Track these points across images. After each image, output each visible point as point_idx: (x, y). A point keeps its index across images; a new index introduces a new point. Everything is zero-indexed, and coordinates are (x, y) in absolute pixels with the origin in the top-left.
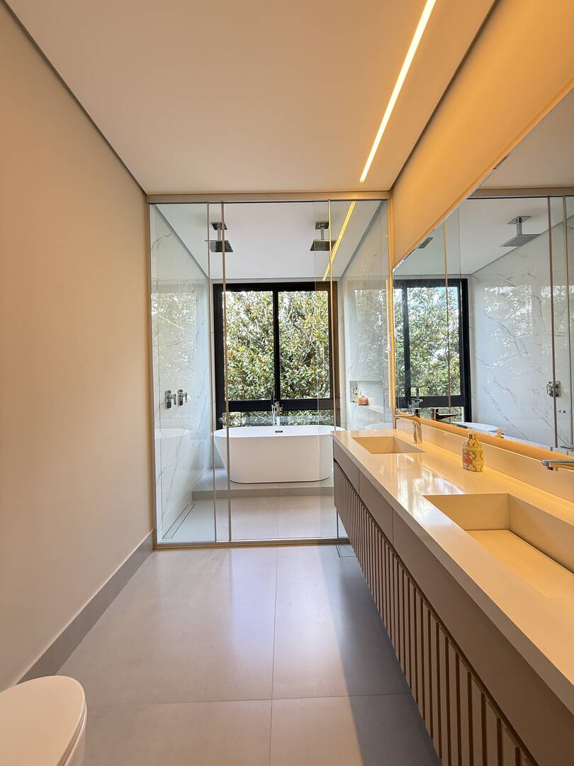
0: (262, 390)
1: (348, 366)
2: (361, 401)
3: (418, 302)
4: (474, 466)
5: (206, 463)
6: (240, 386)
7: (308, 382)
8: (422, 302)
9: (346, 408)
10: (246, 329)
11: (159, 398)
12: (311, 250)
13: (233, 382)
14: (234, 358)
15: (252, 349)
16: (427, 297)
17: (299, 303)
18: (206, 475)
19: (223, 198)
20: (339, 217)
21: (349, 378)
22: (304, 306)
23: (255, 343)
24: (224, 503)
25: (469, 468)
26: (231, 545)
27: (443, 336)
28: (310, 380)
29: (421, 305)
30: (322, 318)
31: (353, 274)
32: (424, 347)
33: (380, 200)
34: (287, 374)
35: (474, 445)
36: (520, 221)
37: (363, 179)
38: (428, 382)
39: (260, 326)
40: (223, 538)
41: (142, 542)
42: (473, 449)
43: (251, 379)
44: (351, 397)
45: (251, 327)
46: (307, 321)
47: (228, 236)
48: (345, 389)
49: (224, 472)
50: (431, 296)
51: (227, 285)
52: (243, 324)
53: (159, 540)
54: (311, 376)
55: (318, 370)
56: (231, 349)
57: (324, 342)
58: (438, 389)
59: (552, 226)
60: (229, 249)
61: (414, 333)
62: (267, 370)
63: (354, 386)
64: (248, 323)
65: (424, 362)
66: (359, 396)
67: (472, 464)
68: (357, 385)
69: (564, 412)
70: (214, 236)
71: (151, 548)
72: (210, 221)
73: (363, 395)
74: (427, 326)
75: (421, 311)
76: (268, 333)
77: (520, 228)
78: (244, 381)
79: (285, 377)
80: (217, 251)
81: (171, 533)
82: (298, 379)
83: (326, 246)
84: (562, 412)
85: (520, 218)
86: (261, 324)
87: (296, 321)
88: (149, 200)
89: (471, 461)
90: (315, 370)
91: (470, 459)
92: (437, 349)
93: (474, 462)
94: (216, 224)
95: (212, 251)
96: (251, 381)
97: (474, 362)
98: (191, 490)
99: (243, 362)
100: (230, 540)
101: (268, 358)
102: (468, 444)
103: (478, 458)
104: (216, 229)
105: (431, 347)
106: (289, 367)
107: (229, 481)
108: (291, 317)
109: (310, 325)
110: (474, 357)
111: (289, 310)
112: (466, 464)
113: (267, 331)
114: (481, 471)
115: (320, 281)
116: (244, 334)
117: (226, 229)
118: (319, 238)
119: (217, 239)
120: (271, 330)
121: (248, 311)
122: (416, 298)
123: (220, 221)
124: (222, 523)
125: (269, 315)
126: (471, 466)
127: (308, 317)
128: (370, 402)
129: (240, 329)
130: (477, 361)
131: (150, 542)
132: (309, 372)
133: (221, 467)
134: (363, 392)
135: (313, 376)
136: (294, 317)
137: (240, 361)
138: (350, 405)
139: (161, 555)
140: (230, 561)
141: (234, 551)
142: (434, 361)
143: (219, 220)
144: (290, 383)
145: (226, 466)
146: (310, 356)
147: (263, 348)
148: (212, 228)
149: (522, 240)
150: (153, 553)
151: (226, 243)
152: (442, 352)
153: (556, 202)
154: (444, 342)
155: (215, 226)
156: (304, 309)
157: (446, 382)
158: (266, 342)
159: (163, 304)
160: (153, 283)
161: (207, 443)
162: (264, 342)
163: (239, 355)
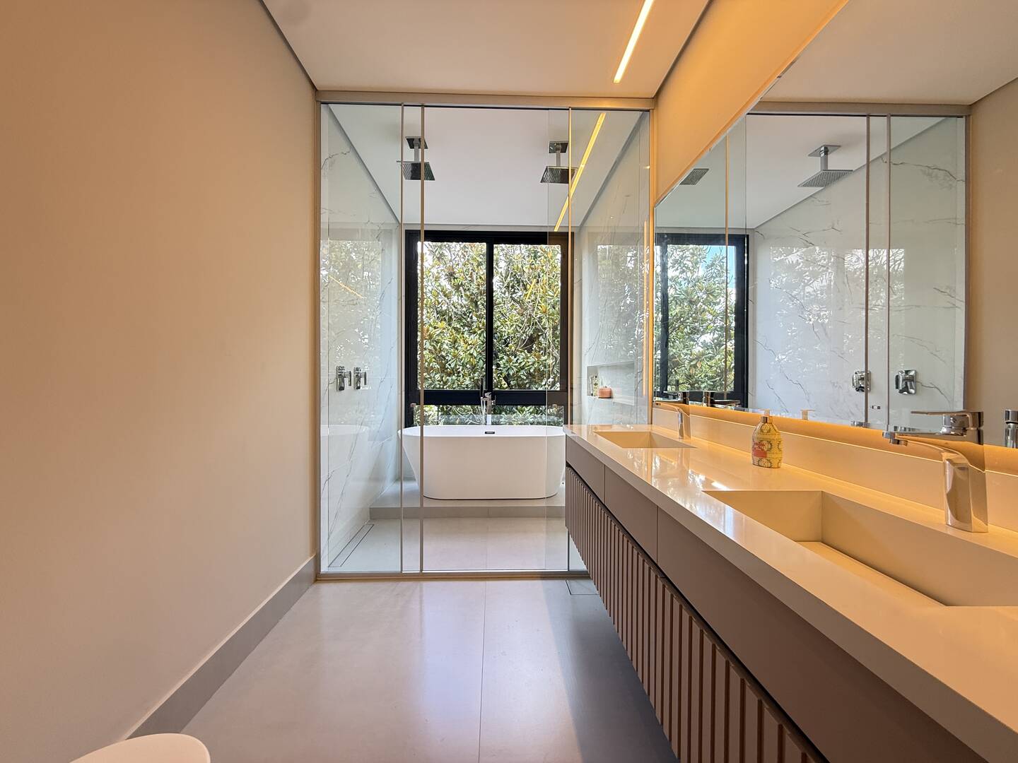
0: (467, 382)
1: (585, 348)
2: (602, 392)
3: (678, 271)
4: (769, 461)
5: (390, 471)
6: (438, 375)
7: (530, 374)
8: (683, 271)
9: (581, 403)
10: (447, 301)
11: (327, 377)
12: (541, 182)
13: (428, 370)
14: (431, 336)
15: (454, 328)
16: (690, 264)
17: (520, 266)
18: (390, 488)
19: (425, 99)
20: (583, 133)
21: (586, 364)
22: (526, 271)
23: (460, 320)
24: (416, 524)
25: (761, 463)
26: (422, 577)
27: (711, 317)
28: (532, 371)
29: (684, 275)
30: (550, 288)
31: (596, 223)
32: (685, 330)
33: (641, 111)
34: (501, 362)
35: (769, 431)
36: (826, 152)
37: (618, 77)
38: (689, 377)
39: (466, 295)
40: (412, 567)
41: (299, 569)
42: (768, 437)
43: (452, 366)
44: (589, 387)
45: (455, 299)
46: (529, 292)
47: (429, 157)
48: (581, 378)
49: (415, 485)
50: (696, 263)
51: (426, 232)
52: (444, 293)
53: (324, 569)
54: (533, 365)
55: (543, 358)
56: (427, 326)
57: (553, 320)
58: (703, 386)
59: (871, 160)
60: (430, 177)
61: (674, 310)
62: (475, 354)
63: (594, 373)
64: (451, 292)
65: (685, 351)
66: (600, 387)
67: (766, 457)
68: (596, 372)
69: (879, 408)
70: (410, 156)
71: (313, 578)
72: (404, 136)
73: (604, 385)
74: (691, 302)
75: (683, 283)
76: (477, 306)
77: (825, 162)
78: (443, 369)
79: (498, 365)
80: (412, 178)
81: (341, 560)
82: (515, 369)
83: (563, 176)
84: (876, 407)
85: (826, 148)
86: (468, 293)
87: (514, 292)
88: (321, 97)
89: (765, 453)
90: (539, 357)
91: (762, 451)
92: (703, 333)
93: (768, 455)
94: (413, 139)
95: (406, 179)
96: (452, 369)
97: (755, 347)
98: (368, 506)
99: (442, 344)
100: (421, 570)
101: (478, 340)
102: (762, 431)
103: (775, 449)
104: (412, 146)
105: (695, 331)
106: (504, 352)
107: (422, 497)
108: (508, 287)
109: (533, 297)
110: (755, 340)
111: (506, 278)
112: (757, 459)
113: (476, 302)
114: (778, 467)
115: (551, 231)
116: (444, 308)
117: (426, 147)
118: (553, 164)
119: (412, 160)
120: (482, 300)
121: (451, 275)
122: (676, 266)
123: (419, 135)
124: (412, 550)
125: (479, 280)
126: (764, 460)
127: (531, 288)
128: (615, 395)
129: (440, 300)
130: (758, 345)
131: (311, 570)
132: (531, 360)
133: (411, 479)
134: (605, 381)
135: (536, 365)
136: (513, 287)
137: (437, 342)
138: (586, 399)
139: (326, 589)
140: (421, 597)
141: (427, 586)
142: (697, 350)
143: (417, 134)
144: (505, 373)
145: (417, 476)
146: (532, 340)
147: (470, 326)
148: (406, 145)
149: (828, 178)
150: (315, 586)
151: (427, 165)
152: (707, 338)
153: (878, 123)
154: (712, 325)
155: (412, 142)
156: (526, 276)
157: (712, 377)
158: (475, 318)
159: (335, 262)
160: (324, 226)
161: (392, 446)
162: (471, 318)
163: (438, 333)
